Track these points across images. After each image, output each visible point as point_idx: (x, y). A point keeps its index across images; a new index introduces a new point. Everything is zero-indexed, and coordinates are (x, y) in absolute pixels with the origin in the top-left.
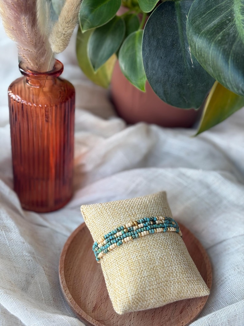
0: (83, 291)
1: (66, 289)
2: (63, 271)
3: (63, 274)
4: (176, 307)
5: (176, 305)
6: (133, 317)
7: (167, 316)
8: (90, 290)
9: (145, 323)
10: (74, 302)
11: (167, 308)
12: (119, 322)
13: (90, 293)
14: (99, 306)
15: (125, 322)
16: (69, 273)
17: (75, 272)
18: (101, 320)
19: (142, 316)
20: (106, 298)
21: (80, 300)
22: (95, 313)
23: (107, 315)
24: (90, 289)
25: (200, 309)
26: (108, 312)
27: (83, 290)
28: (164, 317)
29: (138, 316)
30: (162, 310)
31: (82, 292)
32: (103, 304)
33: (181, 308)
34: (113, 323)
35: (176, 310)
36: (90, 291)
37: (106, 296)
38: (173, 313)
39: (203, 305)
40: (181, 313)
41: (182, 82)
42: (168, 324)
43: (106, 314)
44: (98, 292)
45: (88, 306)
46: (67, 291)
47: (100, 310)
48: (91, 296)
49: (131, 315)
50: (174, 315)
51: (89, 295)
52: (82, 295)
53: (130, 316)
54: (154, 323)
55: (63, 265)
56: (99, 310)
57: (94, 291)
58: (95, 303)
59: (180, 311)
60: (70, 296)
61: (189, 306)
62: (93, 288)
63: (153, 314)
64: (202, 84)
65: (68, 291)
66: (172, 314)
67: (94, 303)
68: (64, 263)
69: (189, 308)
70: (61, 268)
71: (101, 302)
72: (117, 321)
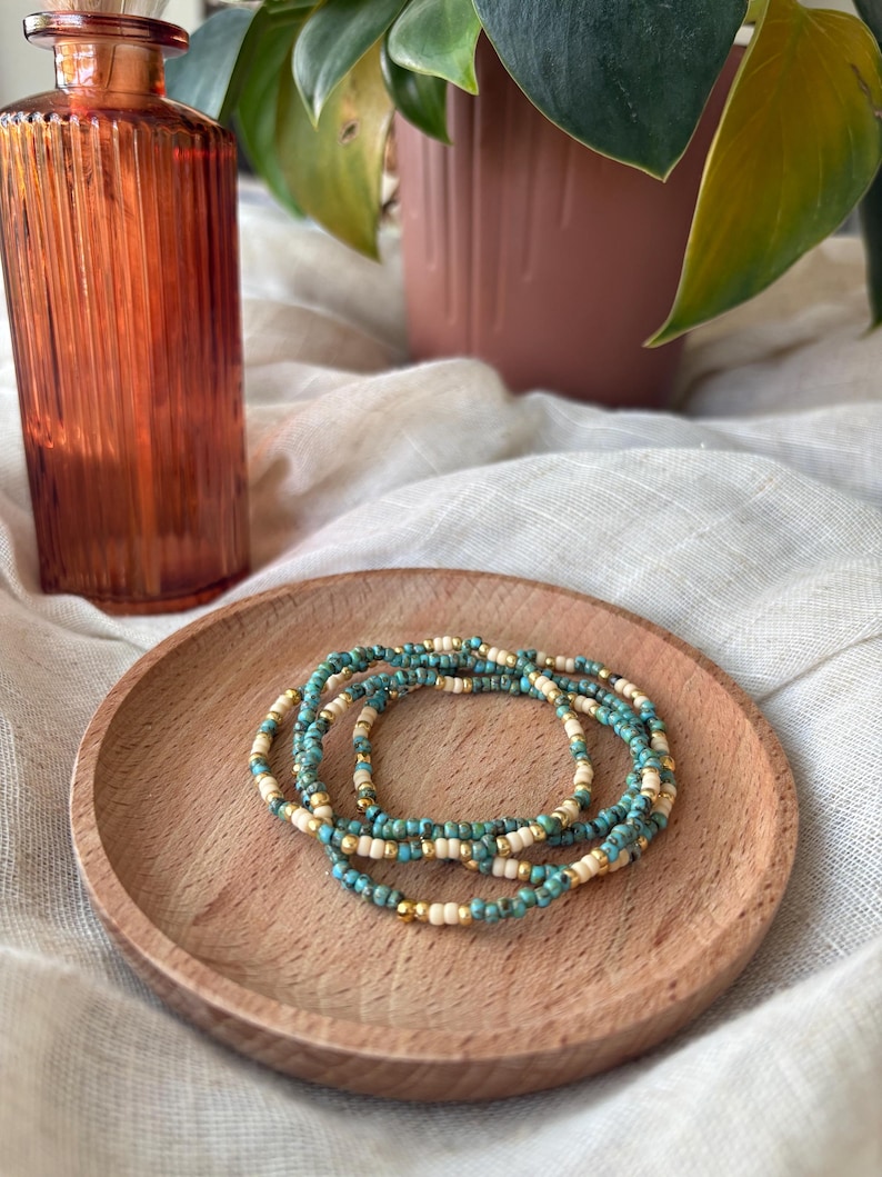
0: (176, 835)
1: (81, 810)
2: (98, 745)
3: (95, 755)
4: (633, 918)
5: (629, 907)
6: (403, 955)
7: (584, 958)
8: (211, 832)
9: (465, 990)
10: (102, 864)
11: (583, 922)
12: (324, 979)
13: (209, 842)
14: (235, 902)
15: (359, 977)
16: (130, 761)
17: (161, 758)
18: (230, 958)
19: (455, 955)
20: (279, 868)
21: (145, 865)
22: (210, 929)
23: (267, 942)
24: (210, 827)
25: (762, 920)
26: (276, 928)
27: (176, 832)
28: (569, 963)
29: (432, 953)
30: (559, 931)
31: (172, 836)
32: (259, 893)
33: (658, 920)
34: (290, 981)
35: (633, 929)
36: (213, 835)
37: (282, 860)
38: (615, 944)
39: (772, 900)
40: (659, 941)
41: (612, 15)
42: (590, 995)
43: (267, 939)
44: (247, 842)
45: (179, 896)
46: (84, 819)
47: (241, 916)
48: (212, 856)
49: (395, 945)
50: (624, 952)
51: (203, 850)
52: (166, 848)
53: (393, 950)
54: (515, 989)
55: (108, 722)
56: (232, 917)
57: (228, 837)
58: (221, 887)
59: (654, 931)
60: (94, 838)
61: (696, 910)
62: (229, 826)
63: (513, 947)
64: (687, 32)
65: (91, 819)
66: (614, 949)
67: (218, 888)
68: (115, 716)
69: (698, 918)
70: (93, 733)
71: (253, 882)
72: (316, 971)
